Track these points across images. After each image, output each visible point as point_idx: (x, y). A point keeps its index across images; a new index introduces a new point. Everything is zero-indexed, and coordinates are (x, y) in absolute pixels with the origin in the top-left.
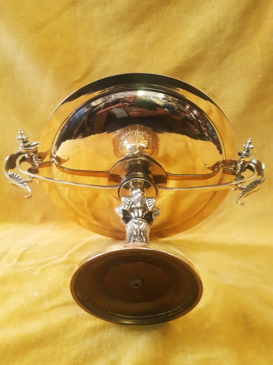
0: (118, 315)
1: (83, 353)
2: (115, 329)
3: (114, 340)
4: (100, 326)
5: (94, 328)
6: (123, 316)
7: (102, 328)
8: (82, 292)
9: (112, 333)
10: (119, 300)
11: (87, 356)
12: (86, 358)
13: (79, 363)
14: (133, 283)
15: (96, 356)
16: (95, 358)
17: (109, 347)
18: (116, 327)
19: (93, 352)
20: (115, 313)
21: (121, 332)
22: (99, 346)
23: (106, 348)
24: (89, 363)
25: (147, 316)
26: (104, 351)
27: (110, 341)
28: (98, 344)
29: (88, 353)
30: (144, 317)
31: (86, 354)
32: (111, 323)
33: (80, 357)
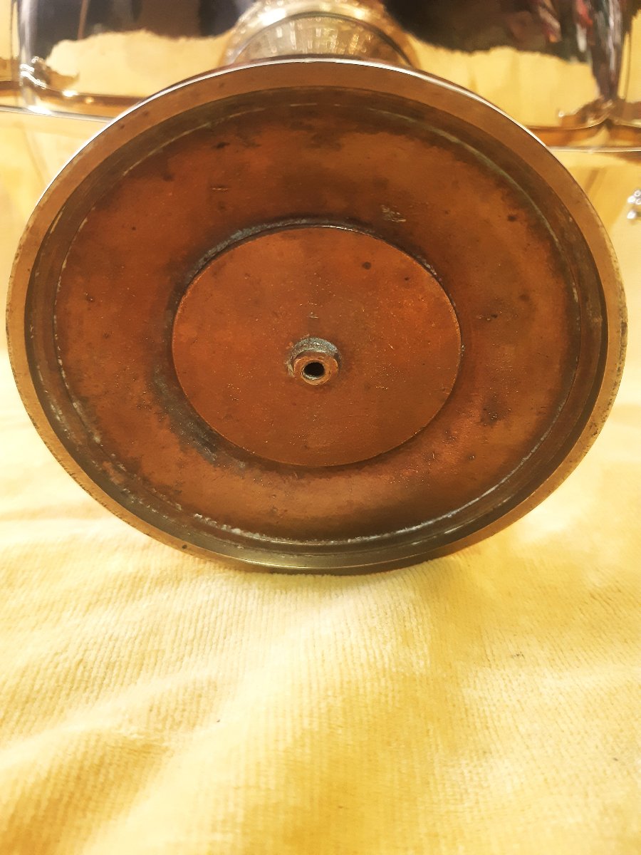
0: (237, 531)
1: (64, 656)
2: (222, 584)
3: (213, 615)
4: (161, 573)
5: (135, 578)
6: (256, 537)
7: (171, 579)
8: (75, 405)
9: (209, 594)
10: (242, 465)
11: (81, 668)
12: (79, 674)
13: (38, 692)
14: (299, 356)
15: (127, 668)
16: (118, 676)
17: (191, 638)
18: (227, 579)
19: (114, 656)
20: (225, 524)
21: (247, 595)
22: (144, 634)
23: (174, 642)
24: (86, 694)
25: (353, 537)
26: (164, 651)
27: (197, 621)
28: (141, 626)
29: (92, 658)
30: (341, 543)
31: (81, 661)
32: (209, 566)
33: (50, 671)
